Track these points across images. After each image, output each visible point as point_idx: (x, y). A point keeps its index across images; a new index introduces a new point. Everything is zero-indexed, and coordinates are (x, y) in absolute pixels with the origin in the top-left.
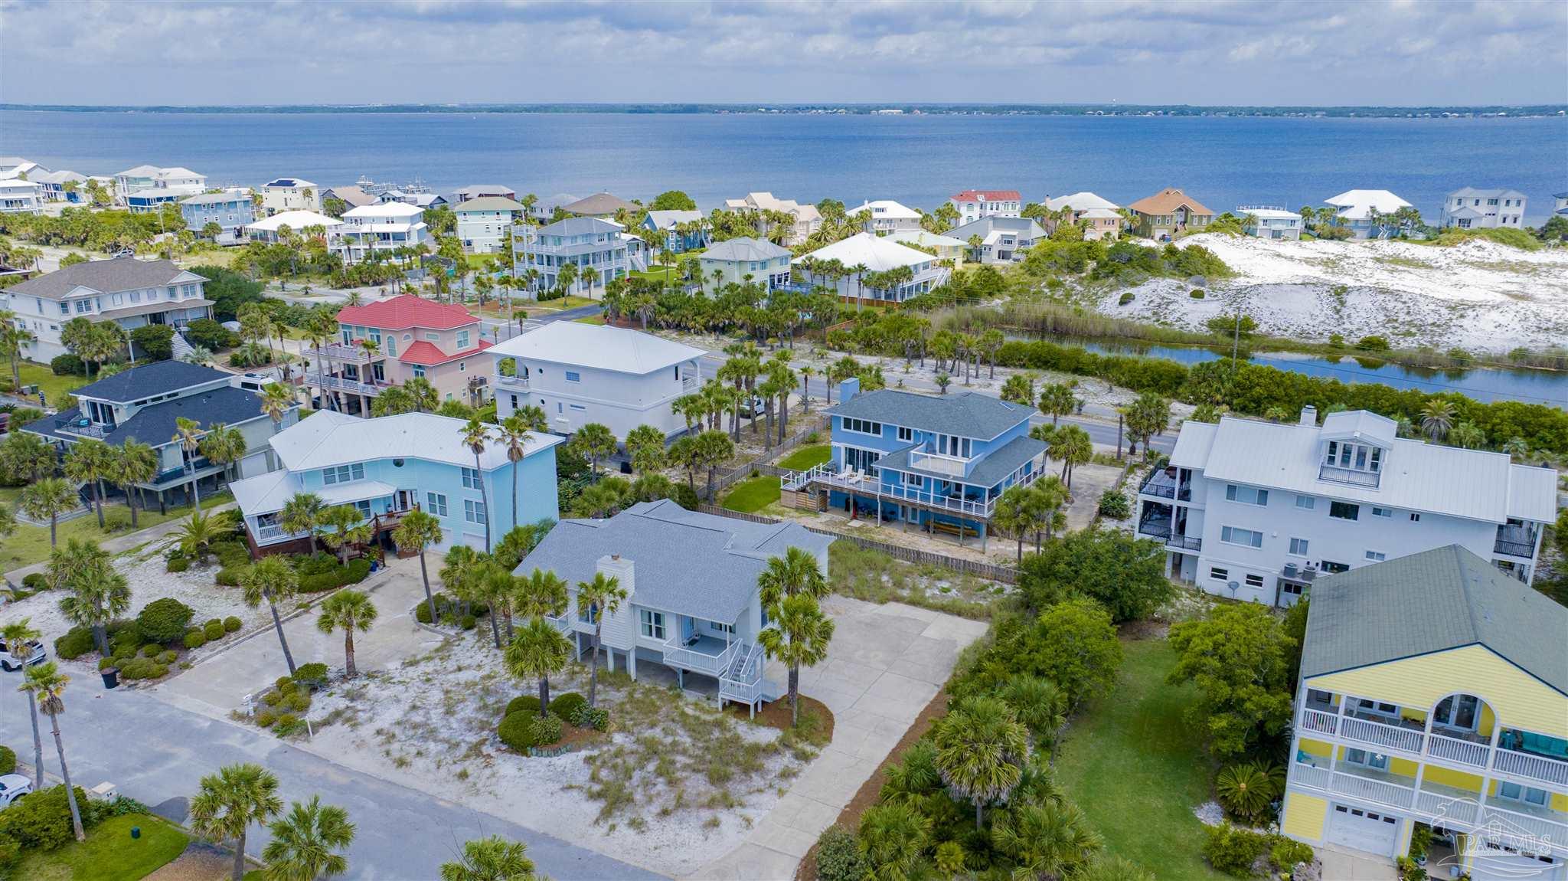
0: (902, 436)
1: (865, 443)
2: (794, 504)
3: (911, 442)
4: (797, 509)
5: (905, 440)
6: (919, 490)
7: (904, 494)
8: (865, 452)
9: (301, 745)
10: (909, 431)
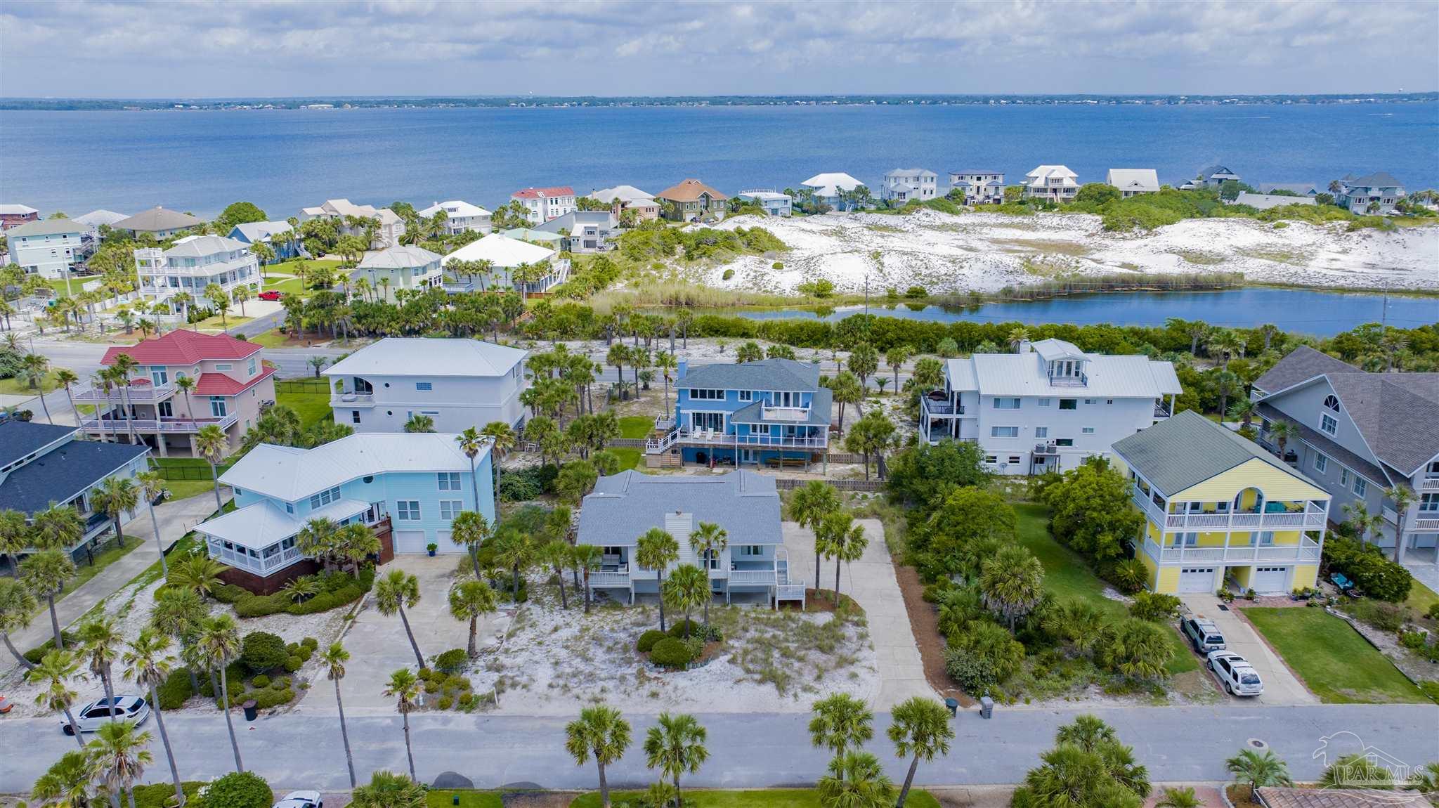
0: (742, 397)
1: (708, 407)
2: (659, 465)
3: (751, 401)
4: (663, 468)
5: (745, 401)
6: (769, 435)
7: (757, 441)
8: (711, 415)
9: (492, 712)
10: (748, 393)
